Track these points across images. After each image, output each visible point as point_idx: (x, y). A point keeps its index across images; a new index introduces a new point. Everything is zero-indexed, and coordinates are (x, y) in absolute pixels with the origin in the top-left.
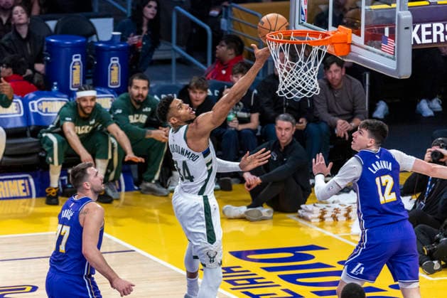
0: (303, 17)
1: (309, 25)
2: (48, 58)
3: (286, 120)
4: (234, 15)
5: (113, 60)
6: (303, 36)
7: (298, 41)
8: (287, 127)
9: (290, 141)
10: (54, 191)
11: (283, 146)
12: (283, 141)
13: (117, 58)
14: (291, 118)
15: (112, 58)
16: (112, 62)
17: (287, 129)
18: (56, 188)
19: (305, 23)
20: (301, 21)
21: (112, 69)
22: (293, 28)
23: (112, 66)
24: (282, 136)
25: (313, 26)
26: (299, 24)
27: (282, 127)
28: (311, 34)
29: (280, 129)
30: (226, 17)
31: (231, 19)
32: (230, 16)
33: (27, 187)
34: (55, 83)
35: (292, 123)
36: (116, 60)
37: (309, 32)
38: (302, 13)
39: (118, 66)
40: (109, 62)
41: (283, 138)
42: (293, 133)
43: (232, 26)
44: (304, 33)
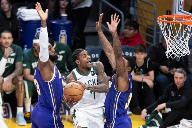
0: (181, 7)
1: (185, 12)
2: (21, 30)
3: (181, 72)
4: (138, 5)
5: (62, 32)
6: (181, 19)
7: (178, 21)
8: (181, 77)
9: (182, 86)
10: (28, 114)
11: (178, 88)
12: (178, 86)
13: (65, 31)
14: (184, 71)
15: (62, 31)
16: (61, 33)
17: (181, 78)
18: (29, 113)
19: (182, 10)
20: (180, 9)
21: (61, 38)
22: (175, 14)
23: (61, 35)
24: (178, 82)
25: (187, 12)
26: (179, 11)
27: (178, 76)
28: (186, 18)
29: (177, 78)
30: (133, 6)
31: (136, 8)
32: (136, 6)
33: (7, 111)
34: (26, 46)
35: (185, 75)
36: (64, 32)
37: (184, 16)
38: (181, 4)
39: (65, 36)
40: (60, 33)
41: (179, 84)
42: (185, 80)
43: (137, 12)
44: (182, 17)
